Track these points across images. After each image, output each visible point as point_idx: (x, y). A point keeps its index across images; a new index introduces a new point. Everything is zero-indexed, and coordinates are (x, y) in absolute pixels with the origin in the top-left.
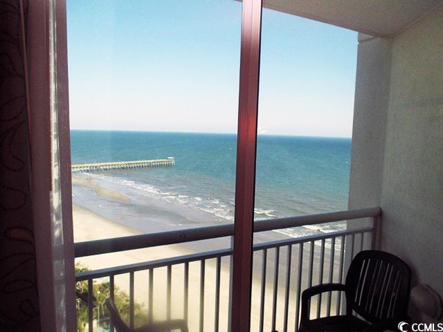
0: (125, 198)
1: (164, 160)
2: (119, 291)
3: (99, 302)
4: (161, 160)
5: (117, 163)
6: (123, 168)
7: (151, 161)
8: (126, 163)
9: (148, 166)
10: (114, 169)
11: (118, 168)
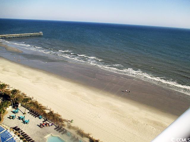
0: (20, 51)
1: (37, 33)
2: (21, 93)
3: (12, 99)
4: (36, 33)
5: (14, 35)
6: (18, 37)
7: (31, 34)
8: (19, 34)
9: (30, 36)
10: (13, 37)
11: (16, 37)
